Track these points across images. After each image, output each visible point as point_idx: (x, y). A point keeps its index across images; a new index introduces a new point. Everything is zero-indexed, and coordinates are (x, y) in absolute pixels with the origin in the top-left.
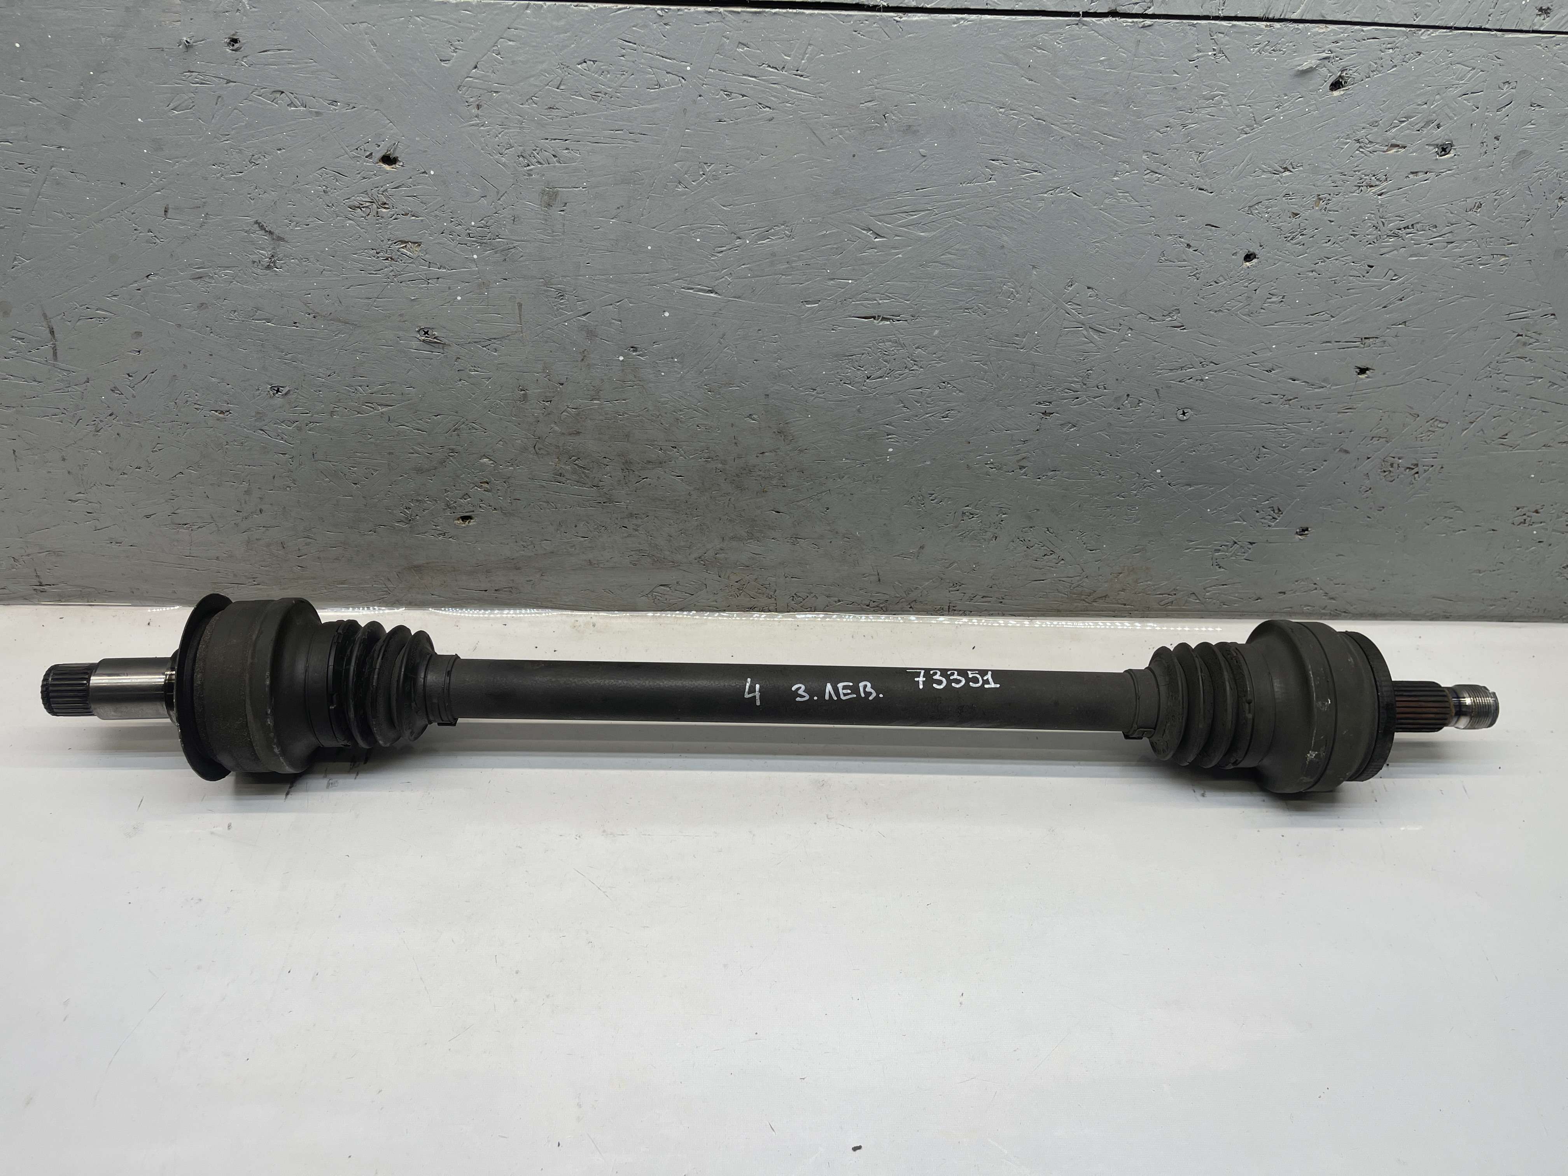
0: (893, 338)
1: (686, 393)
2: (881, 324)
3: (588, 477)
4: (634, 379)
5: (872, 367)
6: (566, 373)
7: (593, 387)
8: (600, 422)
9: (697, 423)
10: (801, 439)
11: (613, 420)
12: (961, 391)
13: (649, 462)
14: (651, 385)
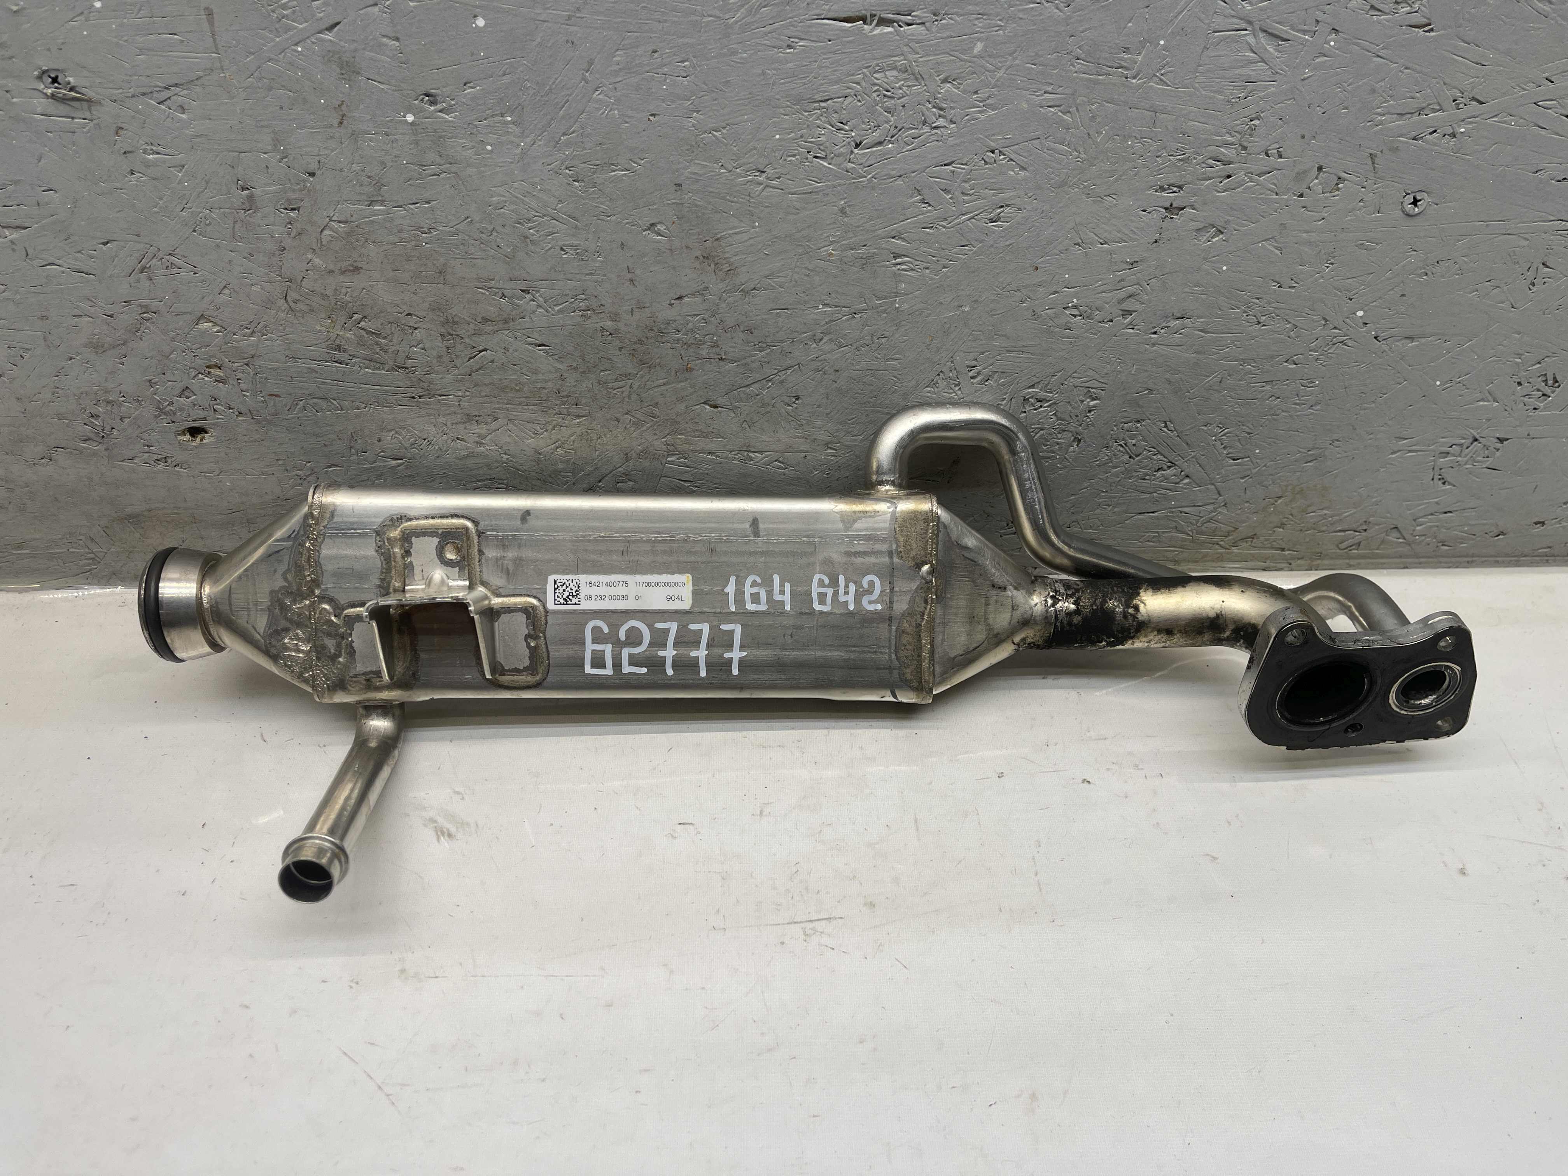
0: (901, 62)
1: (533, 185)
2: (875, 33)
3: (385, 351)
4: (438, 160)
5: (864, 123)
6: (316, 152)
7: (369, 177)
8: (390, 246)
9: (561, 243)
10: (744, 269)
11: (413, 243)
12: (1023, 168)
13: (486, 320)
14: (471, 171)
